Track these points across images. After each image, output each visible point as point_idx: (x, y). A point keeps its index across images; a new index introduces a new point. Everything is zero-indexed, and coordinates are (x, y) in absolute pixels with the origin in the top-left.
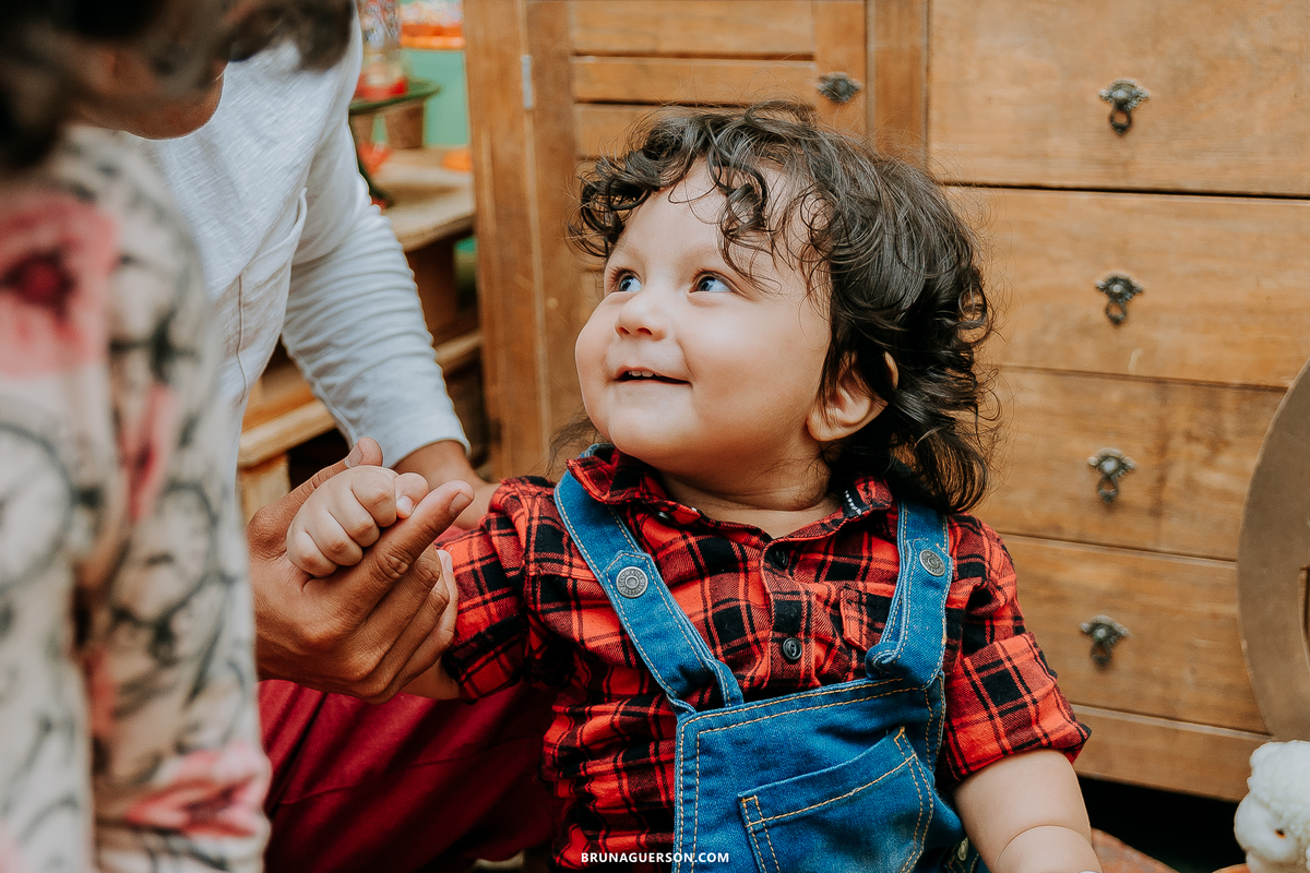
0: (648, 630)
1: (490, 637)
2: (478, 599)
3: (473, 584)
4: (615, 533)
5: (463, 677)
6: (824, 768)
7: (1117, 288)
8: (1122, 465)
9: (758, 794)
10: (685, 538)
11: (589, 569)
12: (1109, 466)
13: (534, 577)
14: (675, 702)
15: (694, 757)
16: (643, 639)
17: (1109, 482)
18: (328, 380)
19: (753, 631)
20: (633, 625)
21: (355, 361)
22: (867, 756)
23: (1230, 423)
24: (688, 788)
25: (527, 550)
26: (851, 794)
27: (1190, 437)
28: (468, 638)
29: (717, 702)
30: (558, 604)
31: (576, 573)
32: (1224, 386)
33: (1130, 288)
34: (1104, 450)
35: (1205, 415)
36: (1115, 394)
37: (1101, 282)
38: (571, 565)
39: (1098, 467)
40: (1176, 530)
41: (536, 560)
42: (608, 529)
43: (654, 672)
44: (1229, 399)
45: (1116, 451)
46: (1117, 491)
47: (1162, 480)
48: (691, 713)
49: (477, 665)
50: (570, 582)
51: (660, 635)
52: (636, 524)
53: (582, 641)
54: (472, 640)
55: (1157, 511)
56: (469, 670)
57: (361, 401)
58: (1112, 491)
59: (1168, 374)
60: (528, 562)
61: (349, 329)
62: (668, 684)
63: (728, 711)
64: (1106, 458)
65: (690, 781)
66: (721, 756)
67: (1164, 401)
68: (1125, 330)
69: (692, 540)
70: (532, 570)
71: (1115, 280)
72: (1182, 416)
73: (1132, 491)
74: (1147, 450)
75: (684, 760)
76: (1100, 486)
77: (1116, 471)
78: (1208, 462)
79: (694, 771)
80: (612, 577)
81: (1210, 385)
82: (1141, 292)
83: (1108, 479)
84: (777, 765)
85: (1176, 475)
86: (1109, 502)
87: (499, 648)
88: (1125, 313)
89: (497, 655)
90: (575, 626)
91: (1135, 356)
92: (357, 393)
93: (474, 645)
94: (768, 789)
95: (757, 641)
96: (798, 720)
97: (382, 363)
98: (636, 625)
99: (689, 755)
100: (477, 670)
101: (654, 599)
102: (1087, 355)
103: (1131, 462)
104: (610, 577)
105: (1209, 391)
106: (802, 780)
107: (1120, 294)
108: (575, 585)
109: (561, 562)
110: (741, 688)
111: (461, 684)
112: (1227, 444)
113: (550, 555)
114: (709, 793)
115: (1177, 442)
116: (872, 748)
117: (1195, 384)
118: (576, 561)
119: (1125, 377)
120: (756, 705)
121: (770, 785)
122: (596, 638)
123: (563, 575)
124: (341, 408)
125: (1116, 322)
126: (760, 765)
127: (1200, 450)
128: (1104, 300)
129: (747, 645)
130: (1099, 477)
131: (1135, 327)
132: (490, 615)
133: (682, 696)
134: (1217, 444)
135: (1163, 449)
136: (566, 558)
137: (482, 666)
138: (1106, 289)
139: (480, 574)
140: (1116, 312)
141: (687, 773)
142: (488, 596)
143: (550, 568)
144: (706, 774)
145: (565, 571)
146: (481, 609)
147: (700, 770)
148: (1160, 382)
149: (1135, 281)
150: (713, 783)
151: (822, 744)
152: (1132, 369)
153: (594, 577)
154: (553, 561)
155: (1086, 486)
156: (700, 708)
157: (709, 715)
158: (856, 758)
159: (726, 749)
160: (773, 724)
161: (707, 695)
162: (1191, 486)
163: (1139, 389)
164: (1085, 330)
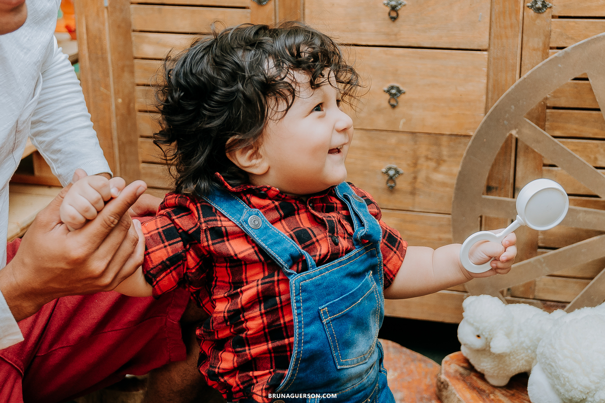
0: (270, 241)
1: (168, 263)
2: (162, 245)
3: (159, 238)
4: (237, 203)
5: (155, 283)
6: (350, 291)
7: (394, 91)
8: (397, 172)
9: (327, 306)
10: (273, 203)
11: (230, 220)
12: (392, 173)
13: (205, 230)
14: (289, 271)
15: (299, 294)
16: (271, 246)
17: (391, 179)
18: (41, 139)
19: (315, 236)
20: (262, 241)
21: (55, 130)
22: (362, 285)
23: (445, 152)
24: (298, 308)
25: (199, 218)
26: (359, 301)
27: (427, 158)
28: (157, 263)
29: (305, 268)
30: (219, 240)
31: (225, 224)
32: (443, 135)
33: (399, 91)
34: (389, 165)
35: (434, 148)
36: (393, 140)
37: (386, 89)
38: (221, 221)
39: (386, 173)
40: (422, 201)
41: (205, 222)
42: (233, 202)
43: (279, 259)
44: (444, 140)
45: (394, 166)
46: (395, 184)
47: (415, 178)
48: (296, 275)
49: (162, 276)
50: (223, 229)
51: (277, 243)
52: (247, 198)
53: (236, 255)
54: (159, 264)
55: (413, 193)
56: (158, 279)
57: (58, 151)
58: (393, 184)
59: (418, 129)
60: (201, 223)
61: (51, 114)
62: (286, 263)
63: (310, 272)
64: (390, 169)
65: (298, 305)
66: (311, 292)
67: (415, 142)
68: (397, 110)
69: (277, 203)
70: (204, 226)
71: (392, 88)
72: (423, 149)
73: (402, 183)
74: (408, 165)
75: (296, 296)
76: (387, 183)
77: (394, 175)
78: (436, 170)
79: (300, 300)
80: (246, 222)
81: (436, 134)
82: (404, 93)
83: (391, 178)
84: (333, 293)
85: (422, 176)
86: (392, 189)
87: (172, 268)
88: (397, 102)
89: (171, 272)
90: (230, 249)
91: (402, 122)
92: (56, 146)
93: (160, 266)
94: (331, 304)
95: (317, 241)
96: (338, 272)
97: (69, 132)
98: (264, 240)
99: (297, 293)
100: (162, 279)
101: (266, 228)
102: (380, 122)
103: (401, 170)
104: (245, 221)
105: (436, 137)
106: (343, 298)
107: (394, 94)
108: (226, 229)
109: (216, 220)
110: (315, 261)
111: (153, 287)
112: (444, 161)
113: (211, 218)
114: (306, 309)
115: (421, 161)
116: (363, 281)
117: (429, 134)
118: (222, 218)
119: (398, 132)
120: (322, 267)
121: (331, 302)
122: (242, 252)
123: (219, 226)
124: (48, 153)
125: (393, 107)
126: (327, 294)
127: (432, 164)
128: (387, 96)
129: (313, 243)
130: (387, 178)
131: (401, 109)
132: (168, 252)
133: (291, 268)
134: (440, 161)
135: (415, 164)
136: (218, 218)
137: (164, 277)
138: (388, 91)
139: (162, 234)
140: (393, 102)
141: (297, 301)
142: (166, 244)
143: (212, 224)
144: (305, 301)
145: (219, 224)
146: (164, 250)
147: (302, 299)
148: (413, 133)
149: (401, 88)
150: (308, 304)
151: (347, 282)
152: (401, 128)
153: (235, 224)
154: (213, 220)
155: (381, 182)
156: (298, 272)
157: (304, 274)
158: (359, 286)
159: (312, 288)
160: (330, 275)
161: (300, 266)
162: (429, 181)
163: (404, 137)
164: (379, 110)
